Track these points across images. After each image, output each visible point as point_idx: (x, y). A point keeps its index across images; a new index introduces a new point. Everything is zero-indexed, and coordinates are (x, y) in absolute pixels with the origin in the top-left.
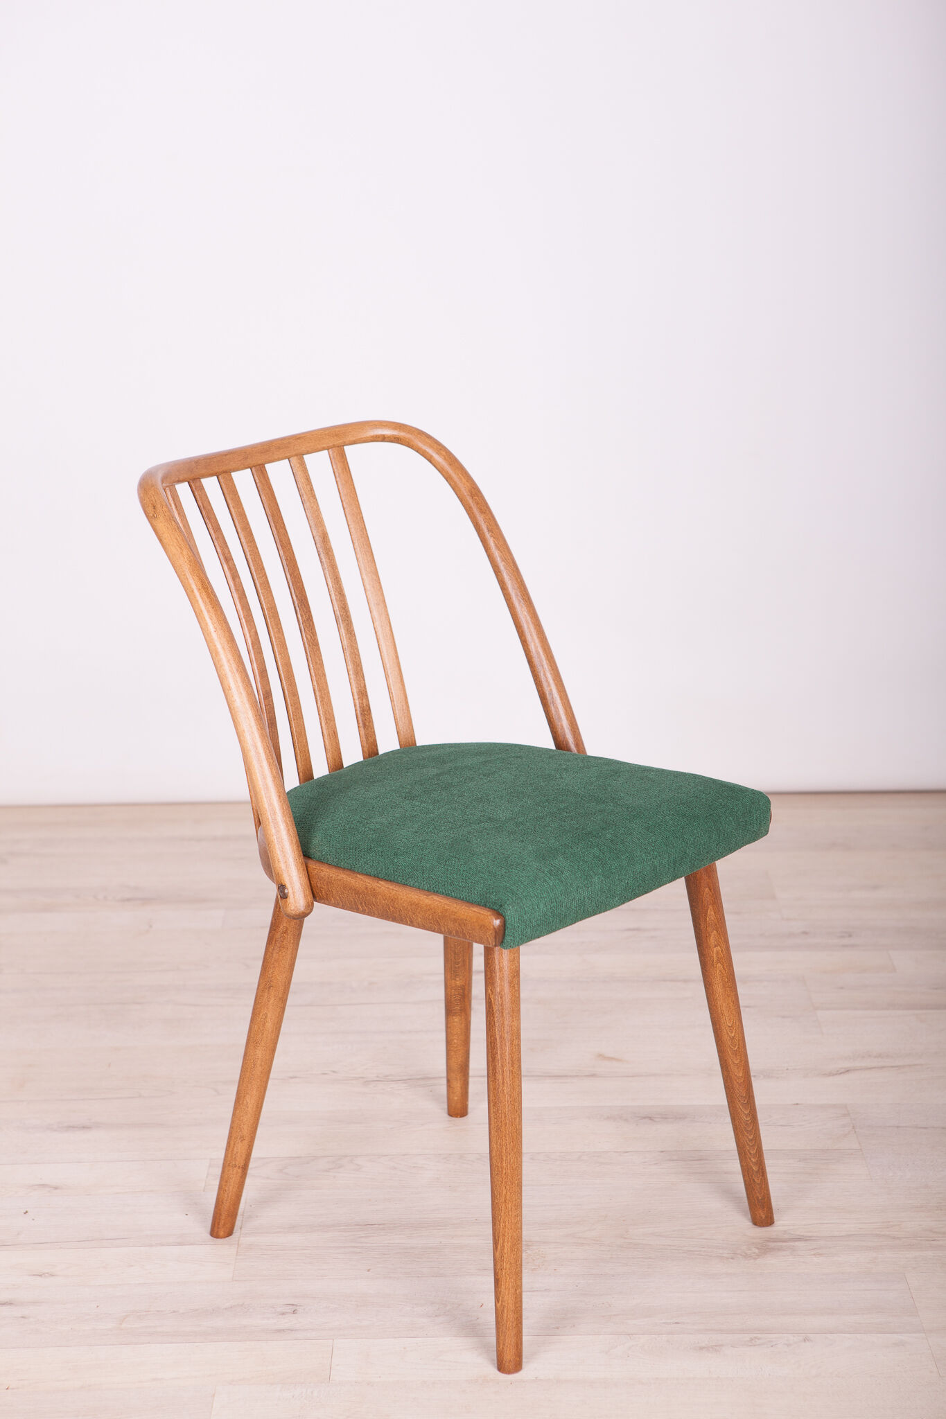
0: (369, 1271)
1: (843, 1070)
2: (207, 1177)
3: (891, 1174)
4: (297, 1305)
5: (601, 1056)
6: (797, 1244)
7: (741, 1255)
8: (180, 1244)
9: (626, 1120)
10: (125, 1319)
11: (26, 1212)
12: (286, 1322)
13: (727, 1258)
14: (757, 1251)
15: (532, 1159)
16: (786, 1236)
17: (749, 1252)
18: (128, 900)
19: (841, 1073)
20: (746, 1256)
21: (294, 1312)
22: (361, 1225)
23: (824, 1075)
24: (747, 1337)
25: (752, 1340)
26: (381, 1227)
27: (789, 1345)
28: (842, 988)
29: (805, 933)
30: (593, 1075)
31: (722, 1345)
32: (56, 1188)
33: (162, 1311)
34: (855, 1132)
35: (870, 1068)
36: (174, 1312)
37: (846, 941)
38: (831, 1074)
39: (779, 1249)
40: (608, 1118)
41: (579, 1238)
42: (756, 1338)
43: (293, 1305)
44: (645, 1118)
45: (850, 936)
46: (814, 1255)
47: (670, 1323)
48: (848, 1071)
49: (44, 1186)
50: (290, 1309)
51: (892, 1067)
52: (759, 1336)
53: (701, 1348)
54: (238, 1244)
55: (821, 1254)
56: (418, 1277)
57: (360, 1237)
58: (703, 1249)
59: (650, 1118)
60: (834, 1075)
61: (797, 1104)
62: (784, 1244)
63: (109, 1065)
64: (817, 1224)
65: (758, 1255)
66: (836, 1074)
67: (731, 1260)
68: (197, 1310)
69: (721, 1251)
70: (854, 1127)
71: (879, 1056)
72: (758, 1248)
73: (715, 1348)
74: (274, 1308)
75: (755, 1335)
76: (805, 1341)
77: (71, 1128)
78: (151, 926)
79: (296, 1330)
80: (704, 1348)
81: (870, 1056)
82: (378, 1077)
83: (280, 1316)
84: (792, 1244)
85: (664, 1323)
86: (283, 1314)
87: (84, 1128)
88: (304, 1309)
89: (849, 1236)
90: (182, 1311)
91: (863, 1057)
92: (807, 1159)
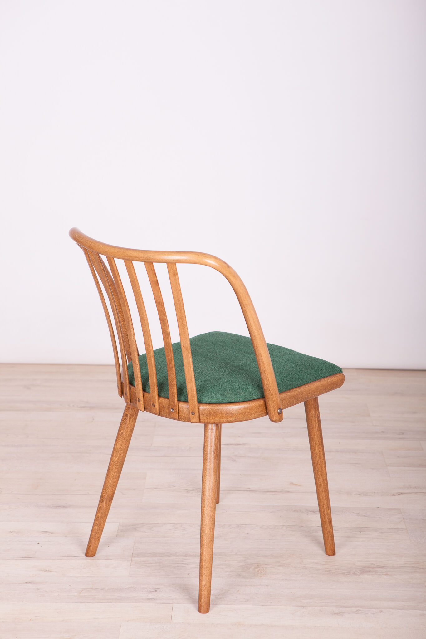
0: (188, 574)
1: (399, 494)
2: (118, 531)
3: (420, 540)
4: (157, 588)
5: (292, 484)
6: (377, 569)
7: (353, 574)
9: (303, 512)
10: (82, 591)
11: (39, 543)
12: (152, 595)
13: (347, 575)
14: (360, 572)
15: (261, 528)
16: (373, 566)
17: (356, 572)
18: (84, 407)
20: (355, 574)
21: (156, 591)
22: (185, 554)
23: (390, 495)
24: (355, 609)
25: (357, 611)
26: (194, 555)
27: (373, 614)
28: (399, 457)
29: (383, 432)
30: (288, 492)
31: (344, 613)
32: (52, 533)
33: (98, 589)
34: (404, 521)
35: (411, 493)
36: (103, 589)
37: (401, 436)
38: (393, 495)
39: (370, 571)
40: (294, 511)
41: (281, 563)
42: (359, 610)
43: (155, 588)
44: (311, 511)
45: (403, 434)
47: (321, 602)
48: (401, 494)
49: (46, 532)
50: (154, 590)
51: (421, 493)
52: (360, 609)
53: (335, 614)
54: (131, 561)
55: (388, 574)
57: (185, 559)
58: (336, 570)
59: (313, 512)
60: (395, 495)
61: (378, 508)
62: (372, 569)
63: (75, 480)
64: (387, 561)
65: (360, 574)
66: (396, 495)
67: (349, 576)
68: (113, 589)
69: (344, 571)
70: (403, 519)
71: (415, 488)
72: (360, 571)
73: (341, 614)
74: (147, 589)
75: (358, 609)
76: (380, 612)
77: (58, 507)
78: (93, 419)
79: (156, 599)
80: (336, 613)
81: (411, 488)
82: (193, 489)
83: (149, 593)
84: (375, 569)
85: (318, 602)
86: (151, 592)
87: (64, 507)
88: (160, 590)
89: (400, 567)
90: (106, 589)
91: (408, 488)
92: (382, 532)
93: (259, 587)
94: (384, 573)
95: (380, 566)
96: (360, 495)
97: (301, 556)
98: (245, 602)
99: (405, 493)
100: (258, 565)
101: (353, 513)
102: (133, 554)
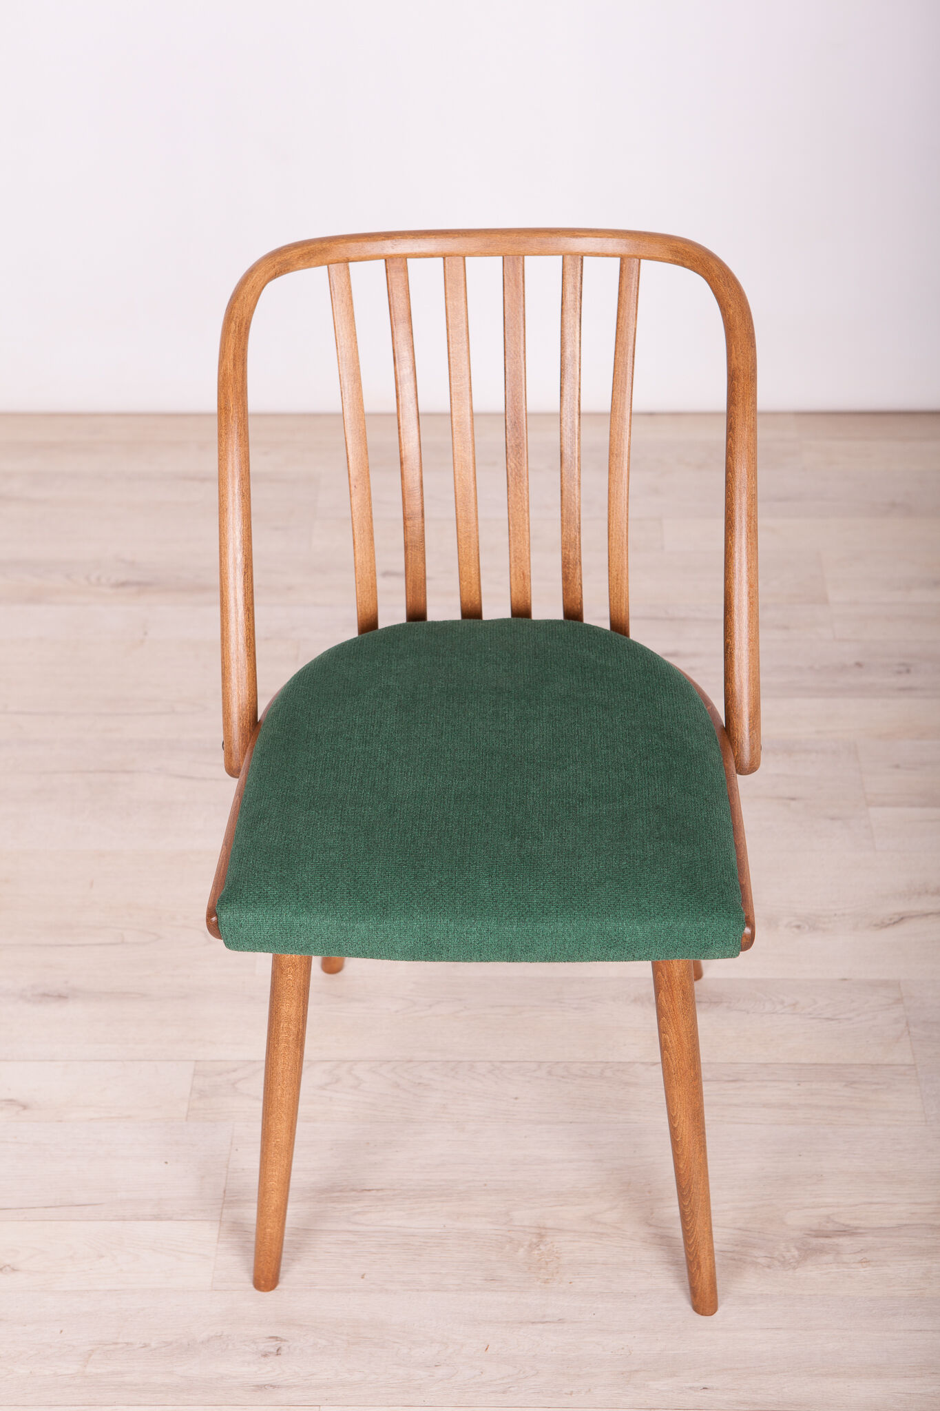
0: (363, 1277)
1: (896, 918)
2: (191, 1093)
4: (281, 1340)
6: (840, 1240)
7: (779, 1261)
8: (157, 1218)
10: (90, 1355)
12: (269, 1371)
13: (763, 1266)
14: (796, 1253)
16: (830, 1227)
17: (788, 1255)
18: (124, 584)
19: (894, 923)
20: (784, 1263)
21: (278, 1352)
23: (875, 925)
26: (380, 1194)
28: (897, 767)
29: (859, 665)
32: (25, 1107)
33: (132, 1344)
34: (909, 1032)
35: (926, 915)
36: (145, 1346)
37: (904, 681)
38: (883, 925)
39: (822, 1251)
41: (599, 1223)
43: (276, 1339)
45: (908, 671)
46: (861, 1262)
48: (902, 919)
50: (271, 1346)
54: (220, 1221)
55: (868, 1262)
56: (418, 1290)
57: (355, 1214)
58: (737, 1249)
60: (886, 926)
61: (845, 980)
62: (827, 1241)
63: (92, 884)
65: (798, 1262)
66: (889, 925)
67: (769, 1271)
68: (171, 1343)
69: (756, 1252)
70: (907, 1024)
72: (798, 1249)
74: (255, 1343)
77: (47, 998)
78: (146, 634)
79: (279, 1387)
81: (927, 892)
83: (262, 1359)
84: (836, 1240)
85: (690, 1388)
86: (265, 1355)
87: (61, 997)
88: (289, 1346)
89: (900, 1227)
90: (153, 1345)
91: (919, 894)
92: (854, 1082)
93: (540, 1326)
94: (859, 1257)
95: (847, 1226)
96: (798, 927)
97: (649, 1192)
98: (504, 1392)
99: (911, 917)
100: (541, 1234)
101: (782, 1002)
102: (225, 1192)
